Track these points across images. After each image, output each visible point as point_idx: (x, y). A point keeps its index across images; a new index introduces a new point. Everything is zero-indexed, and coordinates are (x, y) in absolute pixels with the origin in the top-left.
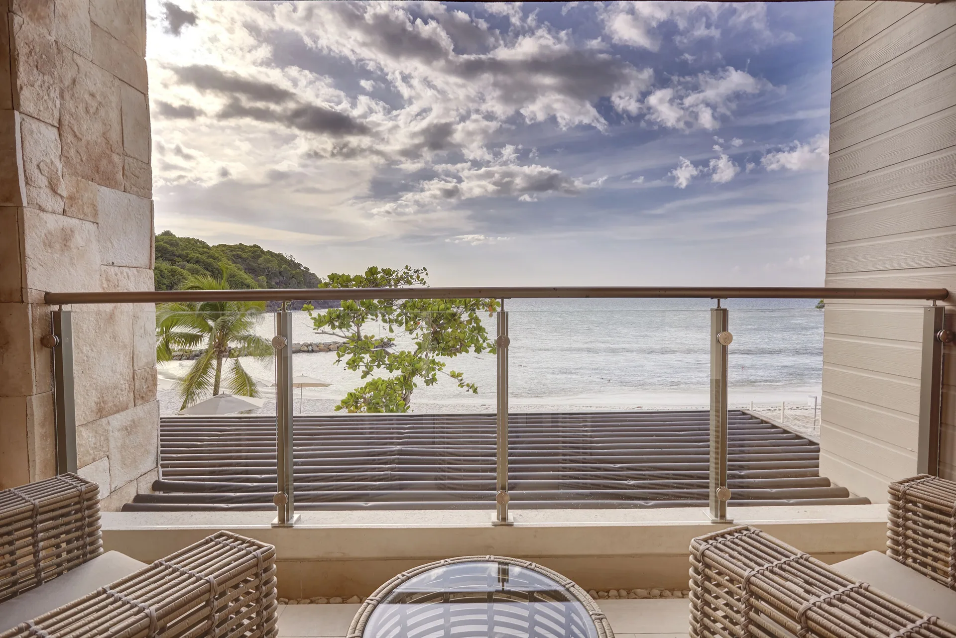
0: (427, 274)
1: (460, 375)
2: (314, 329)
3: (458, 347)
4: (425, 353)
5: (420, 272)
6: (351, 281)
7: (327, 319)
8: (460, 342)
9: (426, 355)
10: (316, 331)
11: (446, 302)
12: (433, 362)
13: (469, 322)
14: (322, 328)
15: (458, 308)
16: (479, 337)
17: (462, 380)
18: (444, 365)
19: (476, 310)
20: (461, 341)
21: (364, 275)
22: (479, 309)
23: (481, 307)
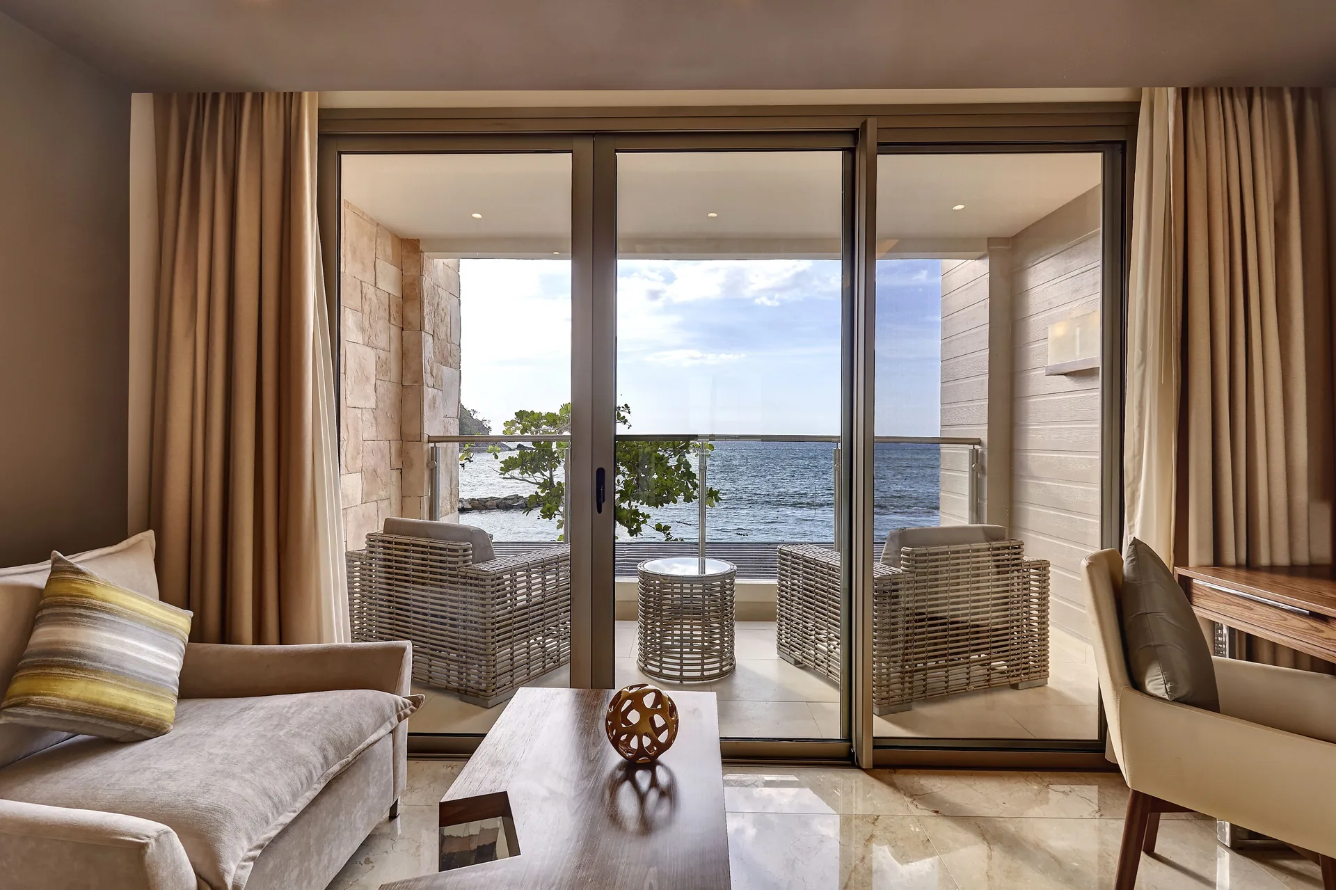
0: (629, 413)
1: (667, 528)
2: (501, 474)
3: (664, 495)
4: (628, 502)
5: (622, 409)
6: (542, 418)
7: (519, 462)
8: (667, 490)
9: (629, 504)
10: (502, 476)
11: (651, 445)
12: (636, 513)
13: (678, 468)
14: (510, 473)
15: (665, 451)
16: (689, 485)
17: (669, 534)
18: (648, 516)
19: (686, 455)
20: (669, 489)
21: (558, 413)
22: (689, 453)
23: (691, 451)
